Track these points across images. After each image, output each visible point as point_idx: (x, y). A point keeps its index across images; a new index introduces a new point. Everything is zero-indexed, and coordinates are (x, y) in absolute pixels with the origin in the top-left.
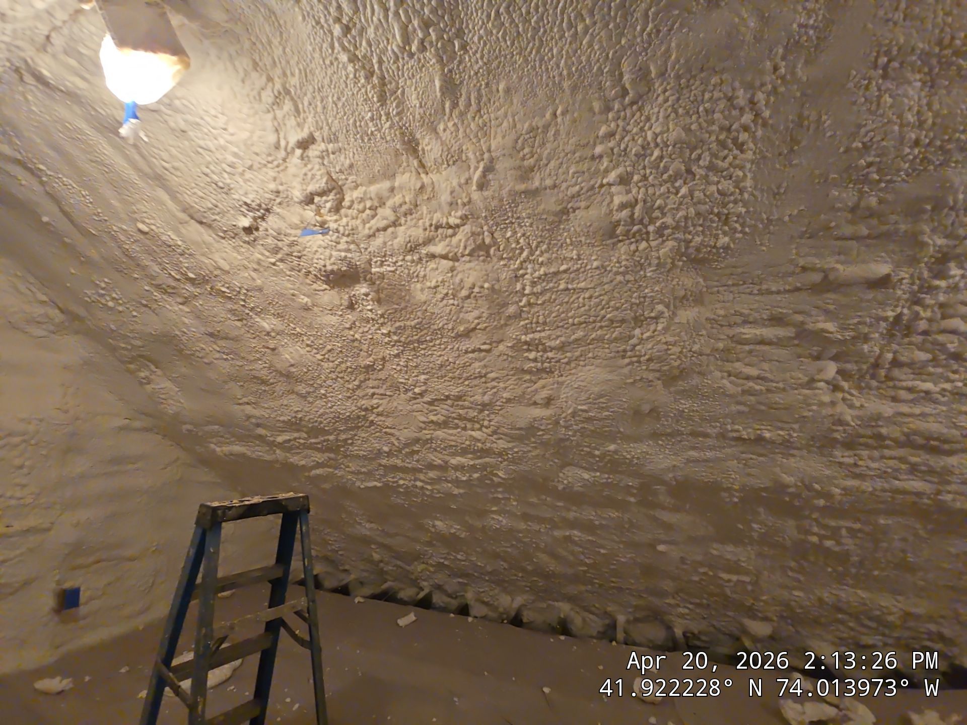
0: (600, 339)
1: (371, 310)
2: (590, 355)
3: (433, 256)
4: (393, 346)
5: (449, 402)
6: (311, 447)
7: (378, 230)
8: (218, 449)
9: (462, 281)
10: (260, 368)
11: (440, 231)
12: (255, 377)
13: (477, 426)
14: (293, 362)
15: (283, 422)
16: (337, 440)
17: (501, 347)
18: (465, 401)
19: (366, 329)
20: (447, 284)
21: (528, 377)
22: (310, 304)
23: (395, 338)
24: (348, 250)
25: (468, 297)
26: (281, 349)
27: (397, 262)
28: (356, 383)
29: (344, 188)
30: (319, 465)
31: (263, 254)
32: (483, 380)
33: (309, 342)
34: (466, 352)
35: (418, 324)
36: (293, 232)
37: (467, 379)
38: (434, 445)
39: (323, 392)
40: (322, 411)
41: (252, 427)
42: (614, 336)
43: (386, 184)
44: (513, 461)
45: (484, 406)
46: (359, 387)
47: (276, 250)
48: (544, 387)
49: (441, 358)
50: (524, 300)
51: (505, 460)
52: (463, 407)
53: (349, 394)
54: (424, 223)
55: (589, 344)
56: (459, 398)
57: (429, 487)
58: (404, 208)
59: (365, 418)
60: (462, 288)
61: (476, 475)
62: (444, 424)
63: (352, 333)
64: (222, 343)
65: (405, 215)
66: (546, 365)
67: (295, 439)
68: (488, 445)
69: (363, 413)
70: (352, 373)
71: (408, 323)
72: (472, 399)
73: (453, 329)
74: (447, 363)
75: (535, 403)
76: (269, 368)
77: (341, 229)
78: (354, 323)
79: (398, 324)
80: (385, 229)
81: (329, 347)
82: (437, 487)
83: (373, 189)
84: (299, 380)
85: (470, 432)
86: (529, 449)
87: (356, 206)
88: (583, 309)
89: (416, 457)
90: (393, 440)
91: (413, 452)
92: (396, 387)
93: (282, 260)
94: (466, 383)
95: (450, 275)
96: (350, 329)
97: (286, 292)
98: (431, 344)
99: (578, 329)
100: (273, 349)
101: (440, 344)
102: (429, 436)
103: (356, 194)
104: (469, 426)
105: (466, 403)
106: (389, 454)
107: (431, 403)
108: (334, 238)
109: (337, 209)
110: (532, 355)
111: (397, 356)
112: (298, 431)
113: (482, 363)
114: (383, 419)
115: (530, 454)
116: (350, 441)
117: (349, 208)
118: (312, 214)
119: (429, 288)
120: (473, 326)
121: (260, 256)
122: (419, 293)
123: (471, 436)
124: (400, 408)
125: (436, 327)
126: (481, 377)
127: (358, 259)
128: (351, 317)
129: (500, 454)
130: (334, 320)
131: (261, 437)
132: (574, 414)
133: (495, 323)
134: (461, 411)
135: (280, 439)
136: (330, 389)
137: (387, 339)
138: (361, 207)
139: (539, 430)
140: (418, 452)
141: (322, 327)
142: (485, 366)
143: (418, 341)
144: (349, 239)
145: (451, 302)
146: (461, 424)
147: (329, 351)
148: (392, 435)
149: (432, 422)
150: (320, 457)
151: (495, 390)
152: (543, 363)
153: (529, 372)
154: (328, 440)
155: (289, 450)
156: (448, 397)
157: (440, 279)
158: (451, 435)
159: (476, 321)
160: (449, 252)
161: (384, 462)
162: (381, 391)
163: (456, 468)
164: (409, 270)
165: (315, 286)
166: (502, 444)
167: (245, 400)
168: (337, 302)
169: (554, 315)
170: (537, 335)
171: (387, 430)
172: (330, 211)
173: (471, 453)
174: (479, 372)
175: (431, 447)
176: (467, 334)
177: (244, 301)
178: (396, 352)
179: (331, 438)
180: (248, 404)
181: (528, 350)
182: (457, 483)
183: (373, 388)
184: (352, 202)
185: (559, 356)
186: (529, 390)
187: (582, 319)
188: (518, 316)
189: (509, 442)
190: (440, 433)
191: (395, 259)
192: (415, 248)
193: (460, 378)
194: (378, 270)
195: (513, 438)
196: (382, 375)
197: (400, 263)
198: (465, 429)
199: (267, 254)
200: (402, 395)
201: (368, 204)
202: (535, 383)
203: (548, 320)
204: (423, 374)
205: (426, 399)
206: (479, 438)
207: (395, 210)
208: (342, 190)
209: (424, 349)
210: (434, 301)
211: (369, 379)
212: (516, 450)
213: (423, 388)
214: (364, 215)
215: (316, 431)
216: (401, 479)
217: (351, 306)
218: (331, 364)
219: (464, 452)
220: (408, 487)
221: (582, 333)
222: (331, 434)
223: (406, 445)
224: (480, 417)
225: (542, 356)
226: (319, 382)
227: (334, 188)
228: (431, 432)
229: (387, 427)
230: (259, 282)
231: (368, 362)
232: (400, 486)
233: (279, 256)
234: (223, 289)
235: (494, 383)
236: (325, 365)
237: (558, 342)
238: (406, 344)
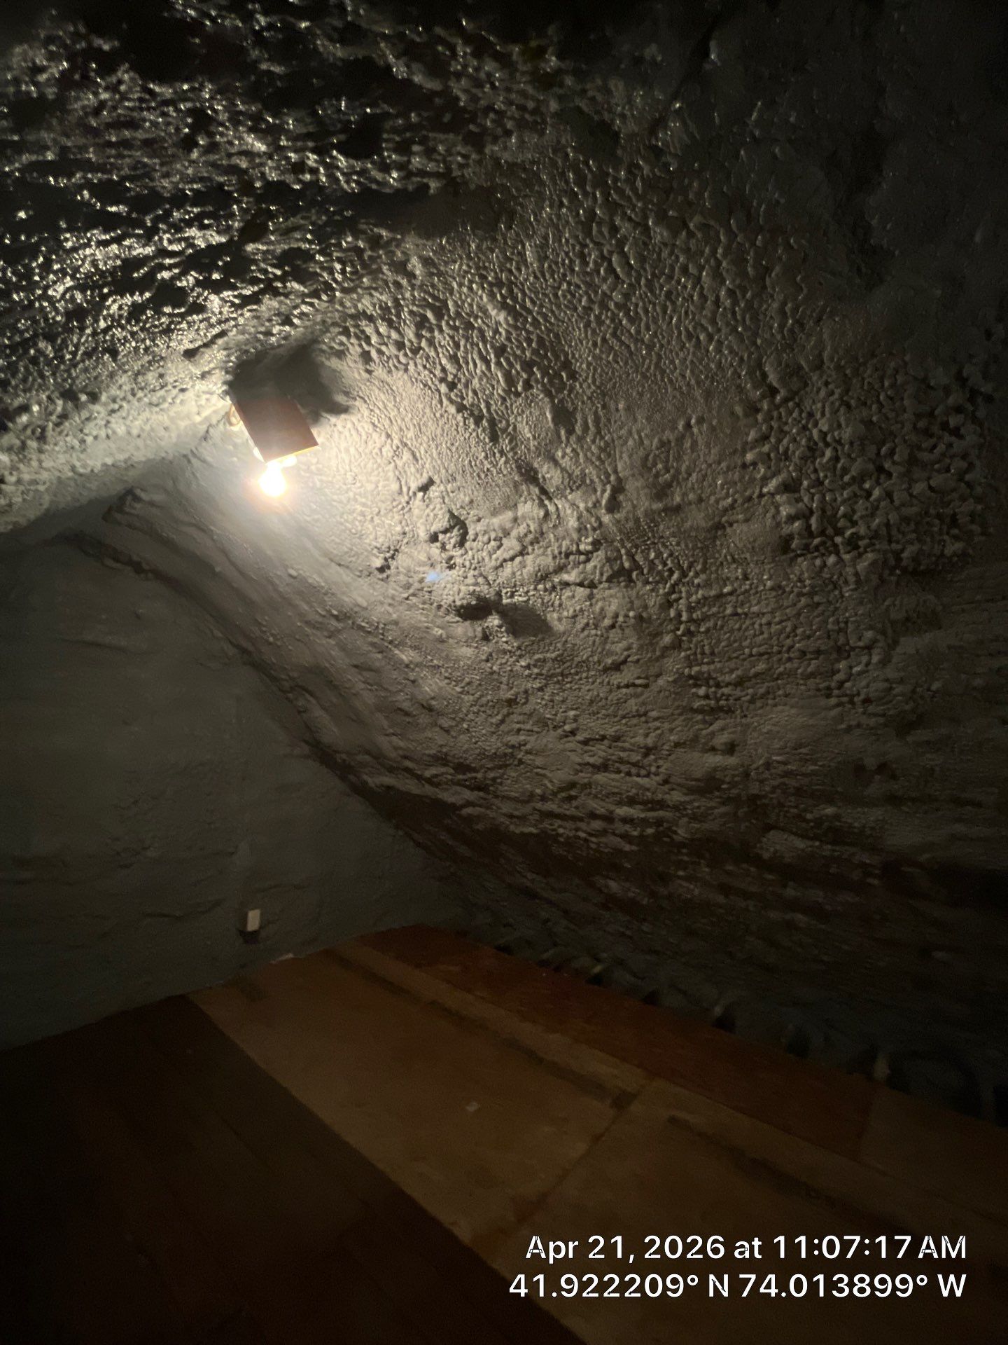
0: (791, 674)
1: (506, 642)
2: (780, 692)
3: (566, 584)
4: (535, 679)
5: (606, 742)
6: (459, 783)
7: (505, 561)
8: (370, 780)
9: (602, 609)
10: (402, 700)
11: (572, 558)
12: (400, 709)
13: (643, 772)
14: (433, 695)
15: (429, 755)
16: (485, 778)
17: (661, 682)
18: (624, 742)
19: (504, 661)
20: (586, 613)
21: (700, 717)
22: (444, 636)
23: (536, 671)
24: (477, 584)
25: (613, 626)
26: (421, 681)
27: (528, 592)
28: (499, 717)
29: (467, 522)
30: (469, 804)
31: (396, 590)
32: (643, 719)
33: (447, 675)
34: (619, 687)
35: (559, 656)
36: (422, 569)
37: (624, 717)
38: (594, 791)
39: (465, 726)
40: (466, 746)
41: (399, 759)
42: (809, 670)
43: (509, 514)
44: (694, 818)
45: (648, 751)
46: (502, 721)
47: (408, 586)
48: (723, 729)
49: (591, 693)
50: (682, 627)
51: (684, 816)
52: (624, 750)
53: (493, 730)
54: (552, 551)
55: (777, 679)
56: (617, 738)
57: (594, 839)
58: (531, 537)
59: (512, 755)
60: (604, 618)
61: (650, 831)
62: (604, 767)
63: (489, 665)
64: (367, 674)
65: (532, 544)
66: (722, 703)
67: (443, 774)
68: (660, 796)
69: (510, 750)
70: (494, 707)
71: (548, 655)
72: (633, 741)
73: (599, 662)
74: (598, 699)
75: (713, 749)
76: (411, 700)
77: (467, 564)
78: (491, 655)
79: (537, 656)
80: (512, 559)
81: (467, 680)
82: (603, 840)
83: (496, 521)
84: (440, 714)
85: (636, 779)
86: (712, 804)
87: (480, 538)
88: (761, 637)
89: (574, 803)
90: (546, 782)
91: (570, 799)
92: (543, 722)
93: (414, 595)
94: (624, 721)
95: (588, 603)
96: (487, 661)
97: (420, 625)
98: (577, 677)
99: (759, 660)
100: (413, 682)
101: (587, 678)
102: (586, 780)
103: (480, 527)
104: (634, 771)
105: (627, 745)
106: (543, 798)
107: (586, 742)
108: (461, 573)
109: (461, 543)
110: (702, 691)
111: (541, 689)
112: (445, 765)
113: (641, 699)
114: (531, 757)
115: (716, 811)
116: (499, 781)
117: (474, 540)
118: (438, 551)
119: (567, 618)
120: (622, 658)
121: (393, 592)
122: (556, 623)
123: (637, 783)
124: (550, 746)
125: (579, 659)
126: (640, 716)
127: (487, 592)
128: (486, 649)
129: (676, 808)
130: (467, 652)
131: (407, 770)
132: (768, 765)
133: (649, 655)
134: (622, 754)
135: (428, 774)
136: (473, 724)
137: (527, 672)
138: (486, 538)
139: (723, 782)
140: (575, 798)
141: (457, 660)
142: (644, 704)
143: (562, 674)
144: (476, 573)
145: (593, 632)
146: (624, 768)
147: (469, 684)
148: (544, 776)
149: (588, 764)
150: (468, 795)
151: (659, 732)
152: (718, 700)
153: (700, 711)
154: (476, 778)
155: (437, 785)
156: (603, 738)
157: (578, 608)
158: (613, 780)
159: (626, 653)
160: (585, 579)
161: (539, 805)
162: (528, 727)
163: (625, 820)
164: (543, 599)
165: (448, 618)
166: (676, 797)
167: (391, 731)
168: (470, 634)
169: (723, 644)
170: (705, 668)
171: (539, 770)
172: (454, 547)
173: (640, 803)
174: (637, 711)
175: (590, 794)
176: (617, 667)
177: (383, 634)
178: (538, 685)
179: (479, 775)
180: (394, 734)
181: (696, 685)
182: (625, 837)
183: (518, 723)
184: (477, 535)
185: (738, 693)
186: (704, 732)
187: (762, 649)
188: (677, 645)
189: (686, 794)
190: (600, 777)
191: (526, 589)
192: (547, 576)
193: (615, 716)
194: (509, 601)
195: (691, 791)
196: (527, 709)
197: (531, 593)
198: (629, 774)
199: (401, 590)
200: (552, 732)
201: (493, 535)
202: (711, 724)
203: (716, 650)
204: (572, 709)
205: (579, 737)
206: (648, 786)
207: (520, 539)
208: (465, 524)
209: (571, 682)
210: (574, 631)
211: (513, 713)
212: (696, 804)
213: (574, 725)
214: (490, 546)
215: (462, 767)
216: (560, 826)
217: (486, 638)
218: (471, 698)
219: (632, 802)
220: (568, 837)
221: (764, 666)
222: (477, 772)
223: (561, 790)
224: (646, 761)
225: (715, 693)
226: (461, 715)
227: (457, 523)
228: (589, 775)
229: (538, 768)
230: (395, 616)
231: (509, 695)
232: (561, 835)
233: (411, 591)
234: (363, 624)
235: (657, 724)
236: (466, 698)
237: (734, 676)
238: (549, 677)
